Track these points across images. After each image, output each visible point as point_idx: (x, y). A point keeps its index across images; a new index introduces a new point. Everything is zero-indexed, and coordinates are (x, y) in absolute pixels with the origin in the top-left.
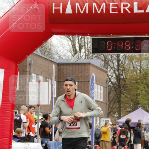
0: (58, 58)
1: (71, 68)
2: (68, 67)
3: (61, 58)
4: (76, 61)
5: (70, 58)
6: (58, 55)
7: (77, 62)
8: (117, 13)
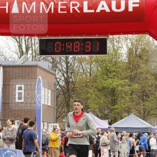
0: (3, 60)
1: (17, 70)
2: (14, 69)
3: (7, 60)
4: (22, 63)
5: (17, 60)
6: (4, 57)
7: (24, 64)
8: (66, 12)
